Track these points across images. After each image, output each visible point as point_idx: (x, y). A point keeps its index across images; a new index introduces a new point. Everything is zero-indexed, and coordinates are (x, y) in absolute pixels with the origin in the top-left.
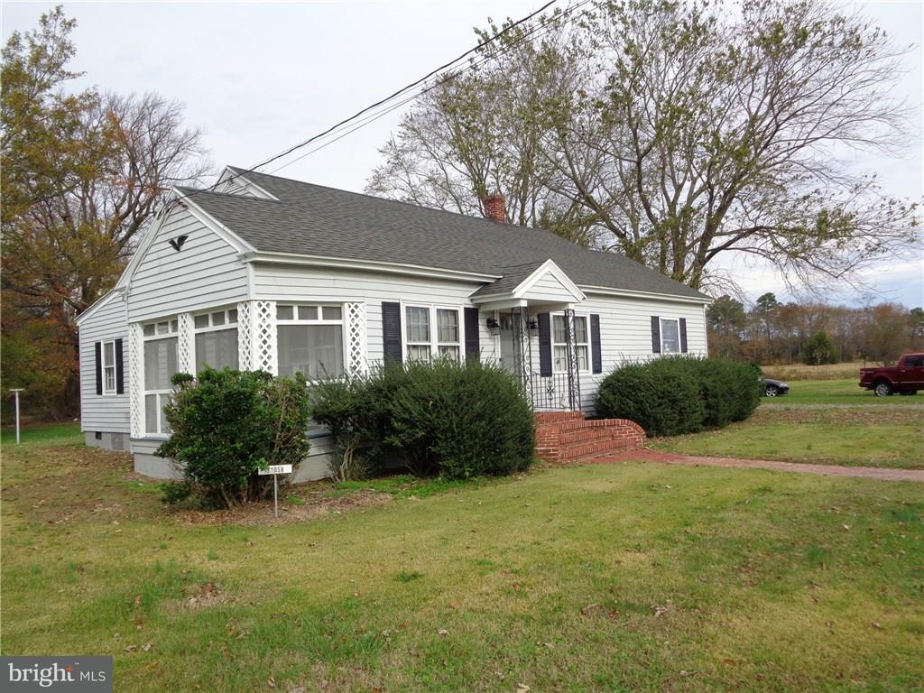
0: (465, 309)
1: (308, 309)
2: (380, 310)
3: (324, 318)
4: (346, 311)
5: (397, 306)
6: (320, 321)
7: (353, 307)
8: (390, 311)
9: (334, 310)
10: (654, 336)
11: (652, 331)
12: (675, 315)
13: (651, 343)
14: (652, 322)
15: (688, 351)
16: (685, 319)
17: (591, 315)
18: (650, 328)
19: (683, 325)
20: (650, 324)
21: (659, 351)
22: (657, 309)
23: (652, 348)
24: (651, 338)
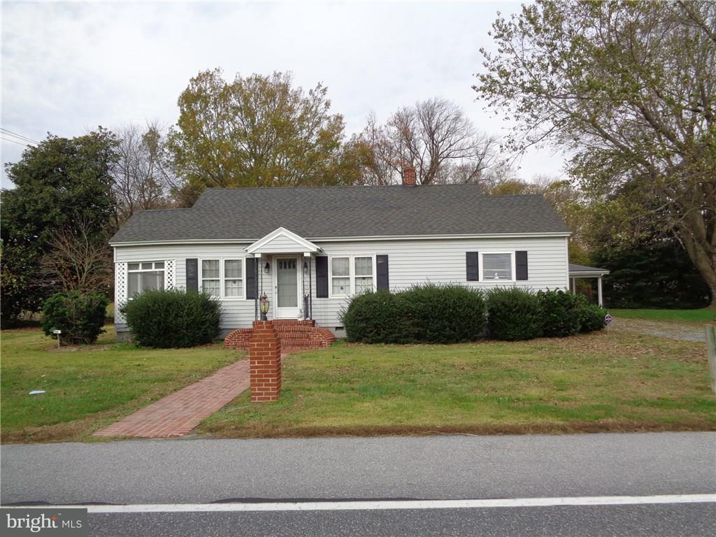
0: (247, 259)
1: (147, 265)
2: (185, 263)
3: (156, 268)
4: (166, 264)
5: (196, 260)
6: (153, 269)
7: (169, 262)
8: (191, 264)
9: (160, 264)
10: (469, 268)
11: (467, 263)
12: (509, 249)
13: (465, 273)
14: (467, 256)
15: (529, 279)
16: (526, 252)
17: (377, 256)
18: (465, 262)
19: (522, 257)
20: (465, 258)
21: (477, 279)
22: (477, 246)
23: (465, 277)
24: (465, 269)
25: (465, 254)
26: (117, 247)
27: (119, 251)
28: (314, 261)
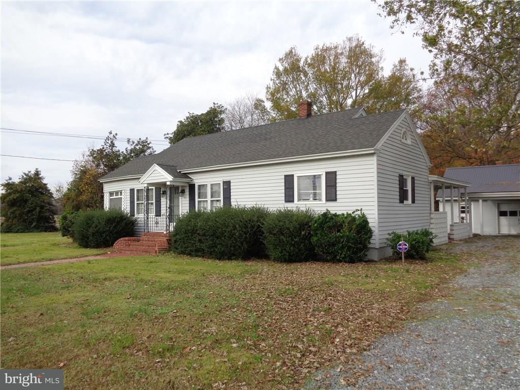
0: (155, 188)
2: (129, 191)
4: (123, 192)
5: (134, 189)
6: (119, 196)
8: (132, 192)
10: (287, 190)
11: (285, 186)
12: (320, 170)
13: (284, 195)
14: (285, 179)
15: (338, 200)
16: (336, 172)
17: (224, 182)
18: (283, 184)
19: (331, 178)
20: (283, 181)
21: (293, 201)
22: (294, 169)
23: (284, 198)
24: (283, 191)
25: (283, 177)
26: (105, 182)
27: (106, 185)
28: (188, 188)
